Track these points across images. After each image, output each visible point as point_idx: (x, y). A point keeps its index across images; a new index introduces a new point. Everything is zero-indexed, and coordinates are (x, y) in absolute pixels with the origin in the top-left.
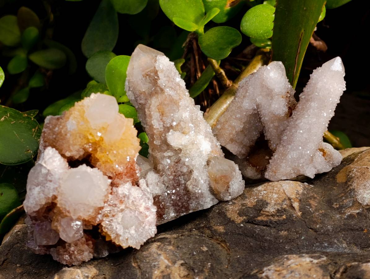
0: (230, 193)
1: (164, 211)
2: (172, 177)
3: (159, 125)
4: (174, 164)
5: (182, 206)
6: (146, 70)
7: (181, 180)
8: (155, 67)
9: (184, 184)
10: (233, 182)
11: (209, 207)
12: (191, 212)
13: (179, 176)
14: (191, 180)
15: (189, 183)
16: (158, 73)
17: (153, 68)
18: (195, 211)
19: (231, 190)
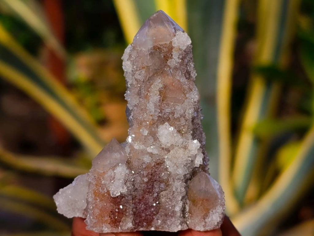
0: (205, 222)
1: (122, 218)
2: (146, 180)
3: (155, 111)
4: (154, 166)
5: (145, 219)
6: (159, 41)
7: (155, 186)
8: (171, 42)
9: (157, 192)
10: (214, 211)
11: (176, 231)
12: (153, 229)
13: (155, 181)
14: (167, 192)
15: (163, 193)
16: (173, 50)
17: (168, 43)
18: (158, 230)
19: (210, 219)
